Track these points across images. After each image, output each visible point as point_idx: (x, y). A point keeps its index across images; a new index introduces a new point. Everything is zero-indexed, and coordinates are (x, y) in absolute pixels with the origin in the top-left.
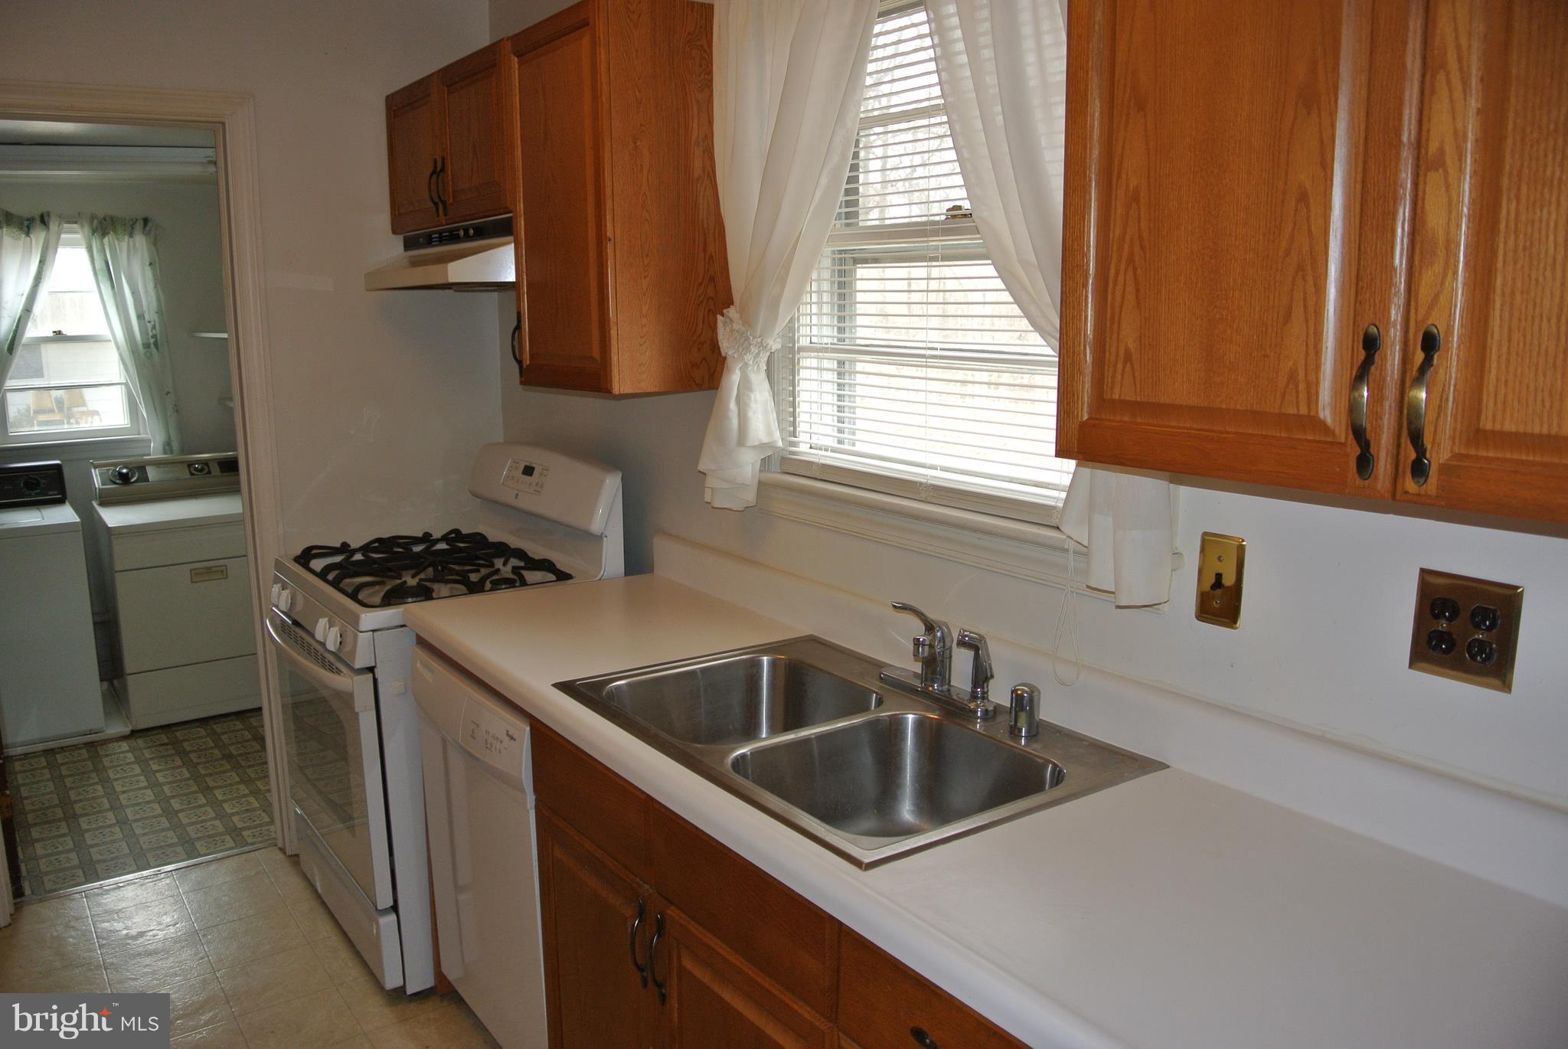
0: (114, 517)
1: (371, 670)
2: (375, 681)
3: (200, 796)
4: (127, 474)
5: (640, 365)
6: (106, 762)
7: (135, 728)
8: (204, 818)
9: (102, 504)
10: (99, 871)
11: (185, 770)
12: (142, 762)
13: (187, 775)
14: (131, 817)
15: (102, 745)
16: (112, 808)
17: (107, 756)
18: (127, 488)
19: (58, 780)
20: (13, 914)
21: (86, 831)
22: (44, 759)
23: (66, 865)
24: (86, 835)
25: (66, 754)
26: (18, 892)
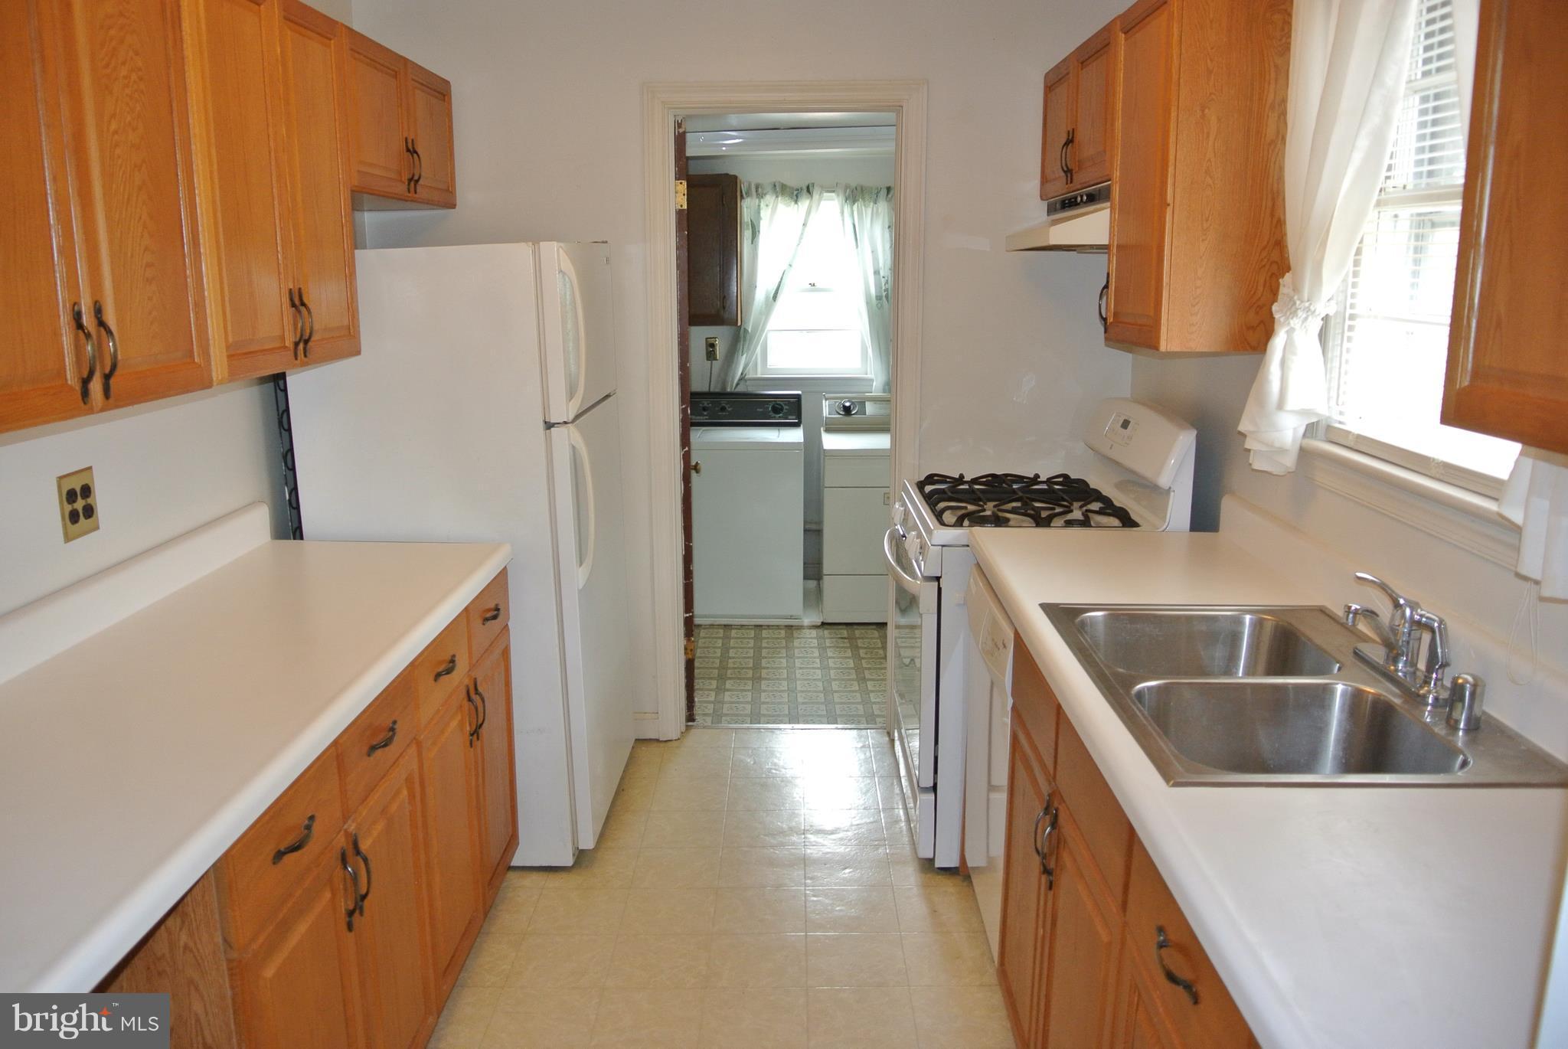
0: (831, 442)
1: (938, 579)
2: (940, 589)
3: (856, 683)
4: (850, 407)
5: (1190, 325)
6: (796, 643)
7: (825, 621)
8: (852, 701)
9: (828, 431)
10: (761, 720)
11: (851, 661)
12: (822, 648)
13: (852, 665)
14: (799, 688)
15: (798, 629)
16: (788, 679)
17: (798, 638)
18: (848, 419)
19: (758, 649)
20: (682, 733)
21: (765, 691)
22: (753, 632)
23: (742, 712)
24: (763, 694)
25: (770, 631)
26: (690, 718)
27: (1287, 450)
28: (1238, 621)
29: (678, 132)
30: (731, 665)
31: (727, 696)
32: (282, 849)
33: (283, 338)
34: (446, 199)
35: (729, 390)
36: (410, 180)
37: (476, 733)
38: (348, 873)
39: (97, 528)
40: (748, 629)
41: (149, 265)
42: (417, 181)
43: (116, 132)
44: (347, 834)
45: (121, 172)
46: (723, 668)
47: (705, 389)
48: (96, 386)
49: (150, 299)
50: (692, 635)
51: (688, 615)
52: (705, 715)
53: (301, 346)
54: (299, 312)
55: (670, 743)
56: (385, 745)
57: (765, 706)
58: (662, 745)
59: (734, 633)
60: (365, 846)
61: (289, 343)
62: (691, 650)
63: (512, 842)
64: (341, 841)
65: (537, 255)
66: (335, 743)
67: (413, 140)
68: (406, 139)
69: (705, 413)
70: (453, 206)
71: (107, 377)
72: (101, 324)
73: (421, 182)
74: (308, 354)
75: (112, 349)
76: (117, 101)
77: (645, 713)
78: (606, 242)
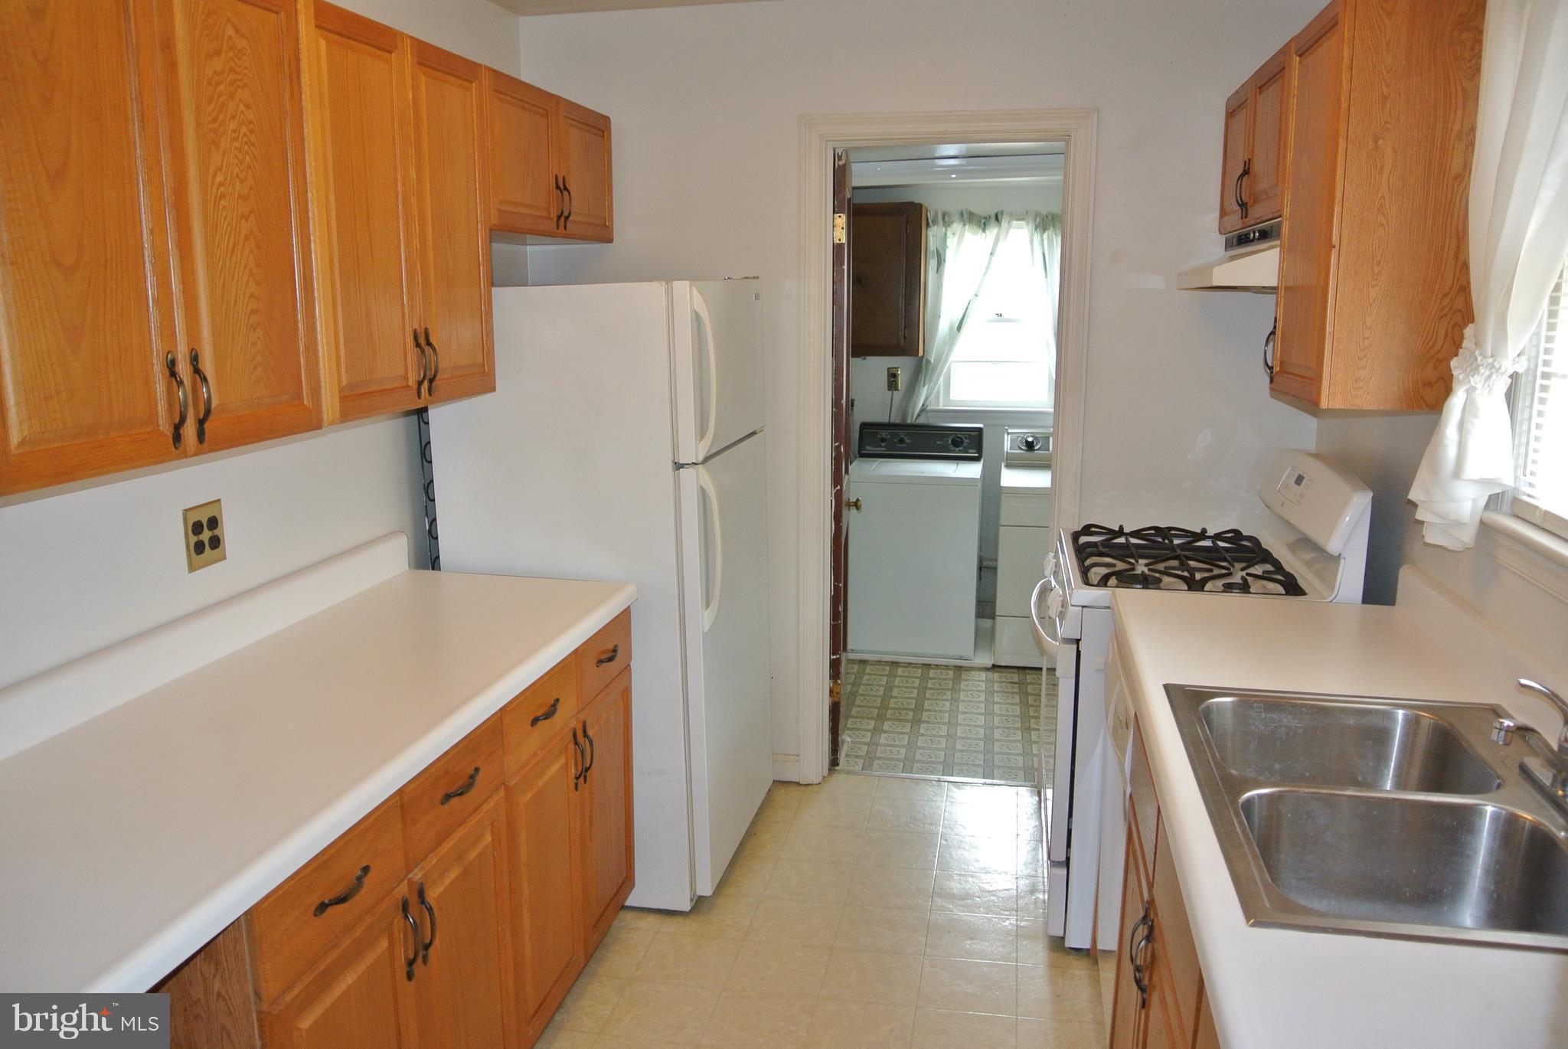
0: (1011, 478)
1: (1078, 641)
2: (1078, 653)
3: (1019, 733)
4: (1033, 442)
5: (1356, 380)
6: (963, 685)
7: (996, 664)
8: (1013, 751)
9: (1008, 466)
10: (914, 768)
11: (1018, 708)
12: (990, 692)
13: (1019, 713)
14: (959, 734)
15: (967, 670)
16: (949, 723)
17: (966, 680)
18: (1030, 454)
19: (923, 689)
20: (824, 777)
21: (922, 735)
22: (920, 670)
23: (896, 757)
24: (920, 738)
25: (938, 671)
26: (834, 763)
27: (1465, 524)
28: (1389, 716)
29: (838, 164)
30: (892, 705)
31: (883, 739)
32: (326, 901)
33: (406, 378)
34: (603, 233)
35: (909, 421)
36: (559, 217)
37: (583, 774)
38: (408, 923)
39: (224, 558)
40: (915, 667)
41: (253, 312)
42: (567, 218)
43: (221, 184)
44: (410, 882)
45: (226, 223)
46: (884, 707)
47: (885, 420)
48: (190, 430)
49: (253, 344)
50: (839, 678)
51: (835, 657)
52: (857, 757)
53: (426, 384)
54: (423, 352)
55: (809, 787)
56: (461, 794)
57: (921, 751)
58: (803, 788)
59: (900, 671)
60: (433, 895)
61: (412, 382)
62: (837, 693)
63: (627, 882)
64: (403, 890)
65: (669, 294)
66: (400, 792)
67: (564, 178)
68: (556, 176)
69: (883, 445)
70: (610, 241)
71: (201, 422)
72: (197, 371)
73: (570, 218)
74: (432, 392)
75: (205, 396)
76: (224, 154)
77: (787, 755)
78: (758, 278)
